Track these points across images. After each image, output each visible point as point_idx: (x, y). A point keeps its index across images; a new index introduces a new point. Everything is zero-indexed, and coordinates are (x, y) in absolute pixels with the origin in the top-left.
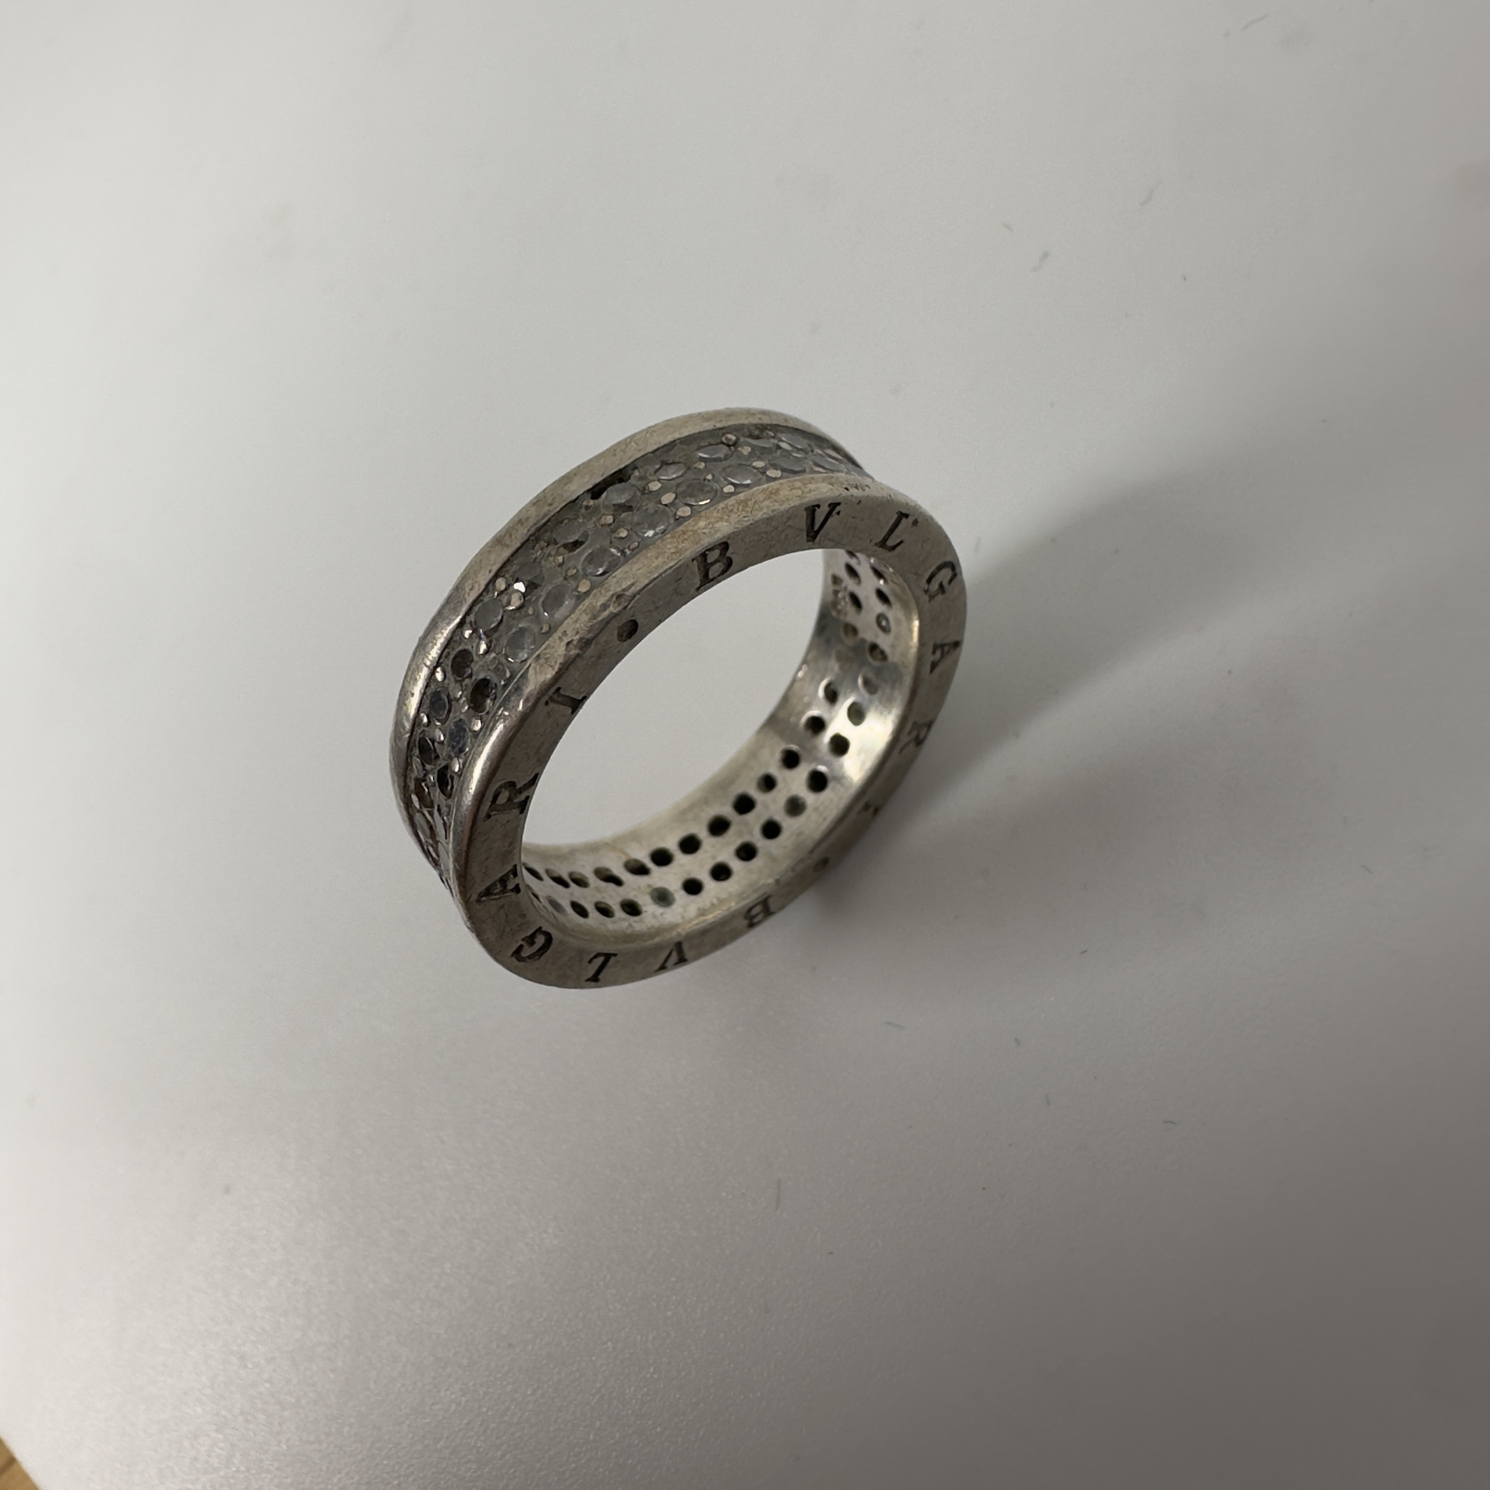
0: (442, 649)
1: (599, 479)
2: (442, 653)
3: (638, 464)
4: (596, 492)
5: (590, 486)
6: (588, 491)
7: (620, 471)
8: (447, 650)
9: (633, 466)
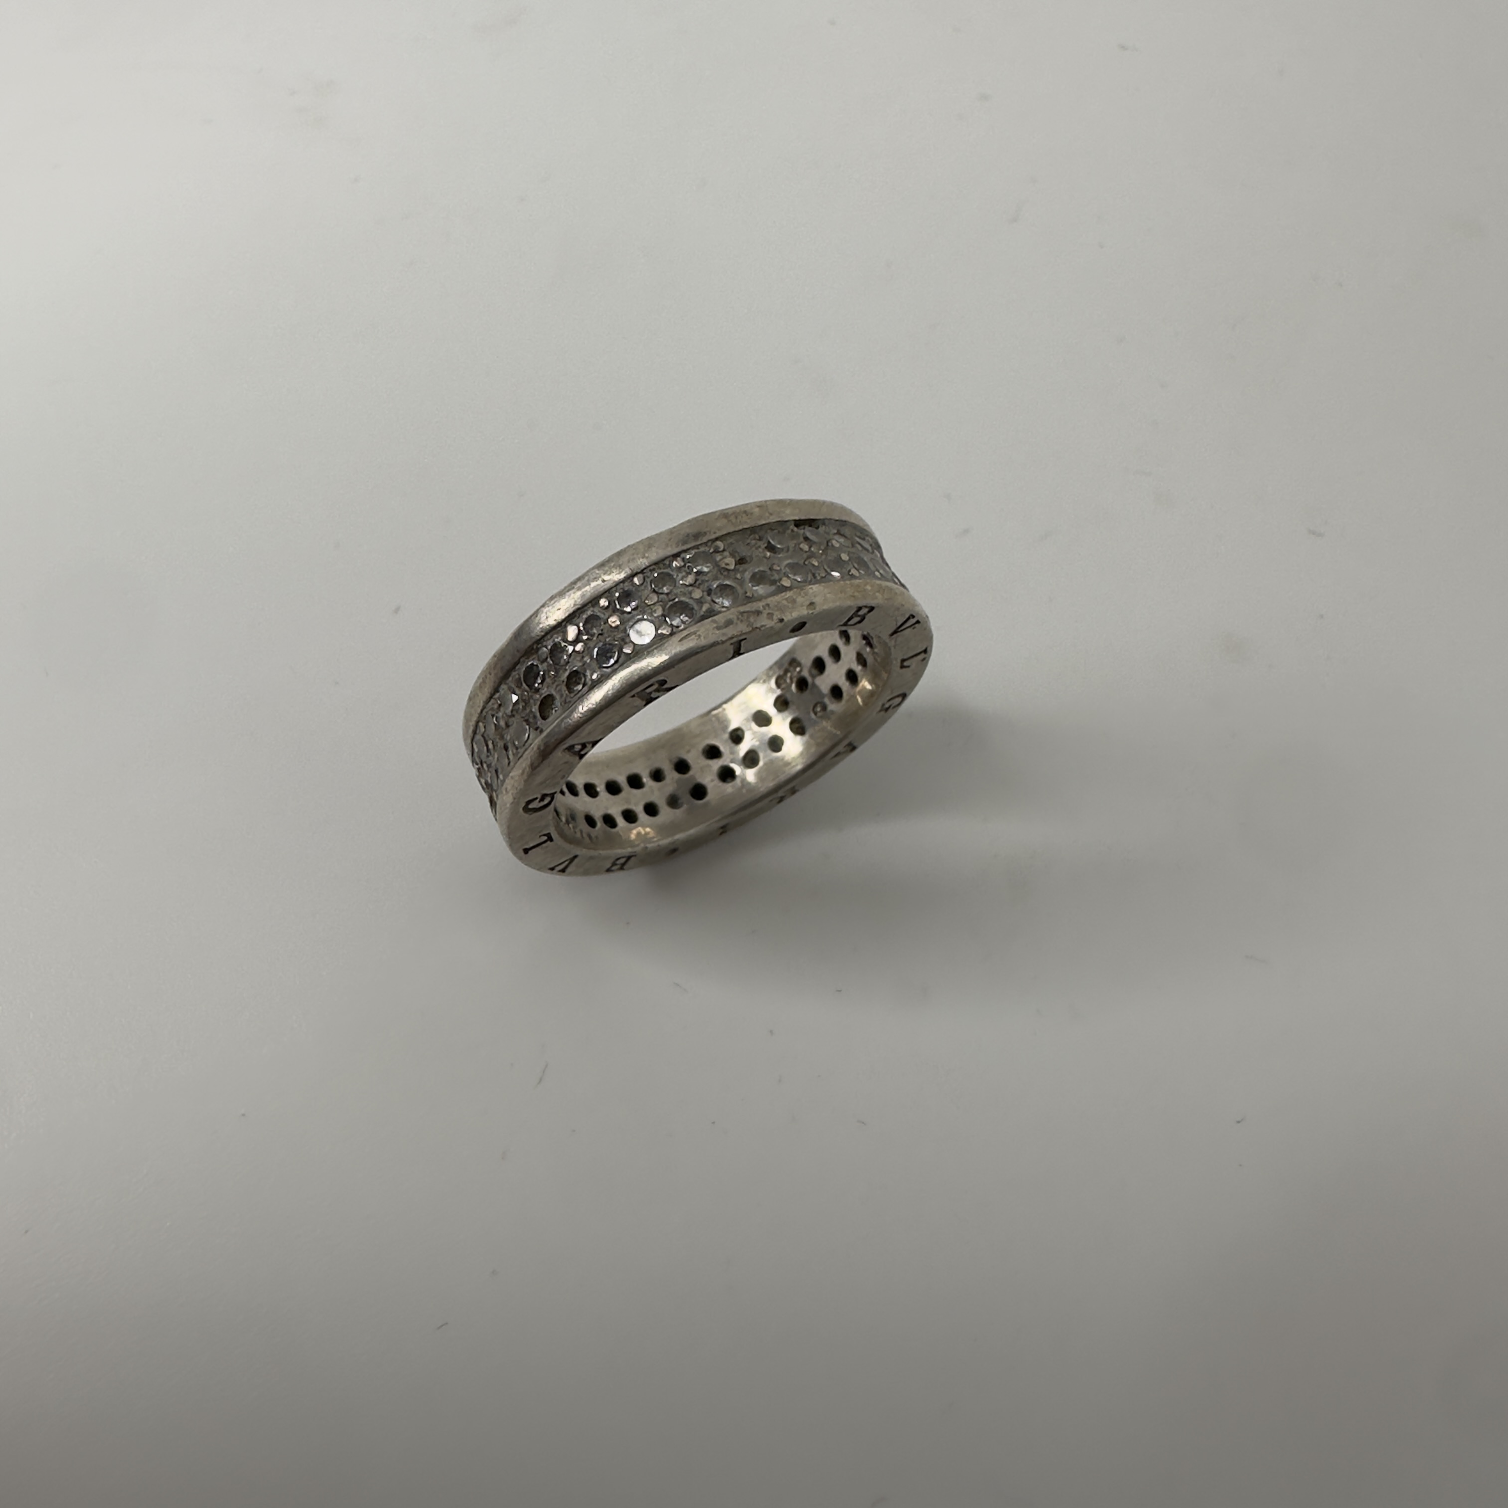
0: (651, 564)
1: (803, 518)
2: (650, 566)
3: (827, 522)
4: (798, 523)
5: (797, 518)
6: (795, 521)
7: (814, 520)
8: (654, 567)
9: (823, 522)
